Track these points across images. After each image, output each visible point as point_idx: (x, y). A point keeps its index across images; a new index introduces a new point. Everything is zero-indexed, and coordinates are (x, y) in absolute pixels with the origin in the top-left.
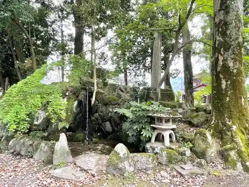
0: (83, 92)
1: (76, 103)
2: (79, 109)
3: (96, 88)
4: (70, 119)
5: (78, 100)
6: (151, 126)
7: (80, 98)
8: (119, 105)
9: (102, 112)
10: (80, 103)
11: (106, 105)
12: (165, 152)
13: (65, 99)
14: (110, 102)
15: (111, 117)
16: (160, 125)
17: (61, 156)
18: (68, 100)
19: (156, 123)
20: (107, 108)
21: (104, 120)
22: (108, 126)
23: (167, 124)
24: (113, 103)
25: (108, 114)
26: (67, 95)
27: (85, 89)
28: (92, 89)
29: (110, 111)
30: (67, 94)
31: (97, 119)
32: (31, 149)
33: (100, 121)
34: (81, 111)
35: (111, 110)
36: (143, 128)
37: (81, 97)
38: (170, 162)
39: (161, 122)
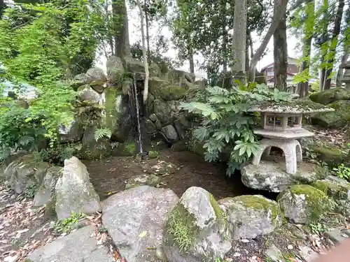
0: (128, 82)
1: (119, 100)
2: (125, 108)
3: (147, 74)
4: (113, 125)
5: (123, 95)
6: (256, 132)
7: (124, 91)
8: (185, 99)
9: (161, 111)
10: (126, 99)
11: (166, 100)
12: (303, 196)
13: (103, 95)
14: (171, 94)
15: (175, 118)
16: (276, 131)
17: (72, 204)
18: (107, 96)
19: (265, 127)
20: (168, 105)
21: (164, 124)
22: (171, 132)
23: (293, 129)
24: (176, 96)
25: (169, 114)
26: (104, 88)
27: (130, 76)
28: (142, 76)
29: (172, 110)
30: (105, 86)
31: (154, 122)
32: (31, 183)
33: (159, 124)
34: (129, 111)
35: (173, 107)
36: (236, 138)
37: (126, 89)
38: (314, 217)
39: (279, 124)
